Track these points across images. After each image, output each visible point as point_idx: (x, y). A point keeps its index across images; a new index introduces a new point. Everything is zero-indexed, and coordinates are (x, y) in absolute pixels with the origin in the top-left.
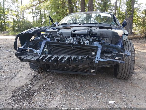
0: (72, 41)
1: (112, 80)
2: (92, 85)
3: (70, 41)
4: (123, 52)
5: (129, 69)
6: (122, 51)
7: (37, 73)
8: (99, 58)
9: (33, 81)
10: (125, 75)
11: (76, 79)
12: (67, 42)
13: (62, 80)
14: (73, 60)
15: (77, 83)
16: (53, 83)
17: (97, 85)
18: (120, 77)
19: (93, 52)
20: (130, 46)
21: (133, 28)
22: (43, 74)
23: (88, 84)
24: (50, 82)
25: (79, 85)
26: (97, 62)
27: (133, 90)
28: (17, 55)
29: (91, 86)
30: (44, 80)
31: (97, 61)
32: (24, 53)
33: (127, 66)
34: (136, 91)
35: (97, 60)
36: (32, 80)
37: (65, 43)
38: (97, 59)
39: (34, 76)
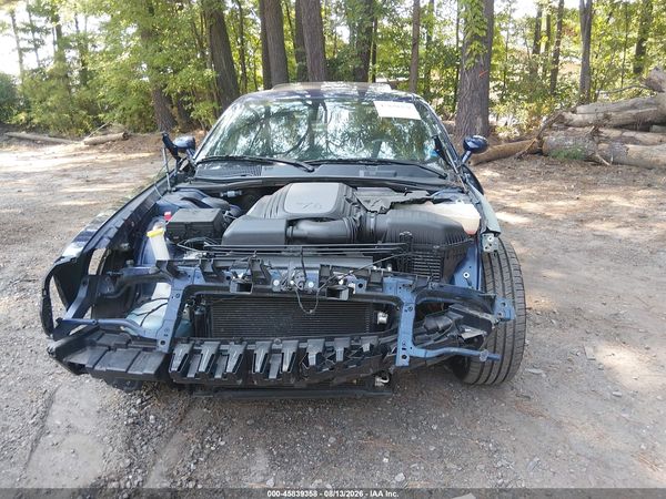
0: (298, 281)
1: (445, 390)
2: (377, 431)
3: (292, 282)
4: (489, 307)
5: (508, 354)
6: (486, 304)
7: (139, 401)
8: (410, 344)
9: (135, 449)
10: (493, 376)
11: (310, 410)
12: (276, 283)
13: (258, 423)
14: (313, 366)
15: (321, 428)
16: (222, 443)
17: (398, 426)
18: (477, 380)
19: (380, 314)
20: (506, 270)
21: (493, 104)
22: (166, 401)
23: (362, 425)
24: (211, 443)
25: (332, 440)
26: (405, 362)
27: (525, 433)
28: (59, 355)
29: (378, 437)
30: (179, 438)
31: (404, 357)
32: (88, 339)
33: (501, 345)
34: (536, 437)
35: (403, 353)
36: (130, 444)
37: (270, 287)
38: (401, 353)
39: (130, 421)
